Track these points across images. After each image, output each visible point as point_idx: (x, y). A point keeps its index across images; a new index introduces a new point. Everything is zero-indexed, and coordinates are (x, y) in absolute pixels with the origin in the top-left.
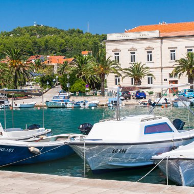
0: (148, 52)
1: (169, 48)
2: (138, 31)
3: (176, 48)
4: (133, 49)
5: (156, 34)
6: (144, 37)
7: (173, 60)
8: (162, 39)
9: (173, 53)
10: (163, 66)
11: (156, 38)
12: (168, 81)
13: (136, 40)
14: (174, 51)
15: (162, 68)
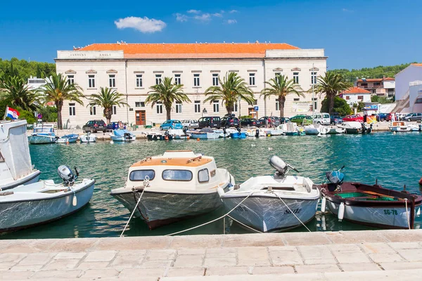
0: (110, 76)
1: (135, 72)
2: (99, 49)
3: (144, 72)
4: (92, 71)
5: (119, 54)
7: (140, 87)
8: (127, 60)
9: (139, 78)
10: (128, 93)
11: (119, 60)
12: (134, 111)
13: (95, 60)
14: (141, 76)
15: (127, 96)
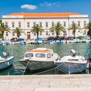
1: (27, 22)
3: (30, 22)
4: (13, 22)
6: (18, 18)
7: (28, 27)
8: (24, 18)
9: (28, 24)
10: (25, 29)
11: (22, 18)
13: (14, 18)
14: (29, 23)
15: (24, 30)
